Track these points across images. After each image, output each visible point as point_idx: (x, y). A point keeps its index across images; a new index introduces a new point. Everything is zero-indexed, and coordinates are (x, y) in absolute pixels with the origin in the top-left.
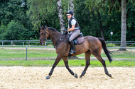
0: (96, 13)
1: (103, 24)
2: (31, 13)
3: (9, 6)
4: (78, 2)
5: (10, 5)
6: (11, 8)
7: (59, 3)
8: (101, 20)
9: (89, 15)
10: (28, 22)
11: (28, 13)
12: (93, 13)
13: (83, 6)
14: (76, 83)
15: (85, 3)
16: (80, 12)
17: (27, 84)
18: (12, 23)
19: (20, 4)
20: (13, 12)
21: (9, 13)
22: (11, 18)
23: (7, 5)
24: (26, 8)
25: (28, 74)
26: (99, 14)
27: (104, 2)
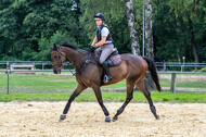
0: (185, 20)
1: (197, 37)
2: (87, 20)
3: (53, 9)
4: (158, 4)
5: (55, 8)
6: (56, 12)
7: (128, 4)
8: (194, 30)
9: (175, 22)
10: (82, 34)
11: (82, 19)
12: (180, 19)
13: (166, 8)
14: (155, 128)
15: (169, 4)
16: (161, 19)
17: (80, 129)
18: (57, 35)
19: (70, 5)
20: (59, 17)
21: (53, 20)
22: (56, 27)
23: (49, 8)
24: (78, 12)
25: (81, 113)
26: (190, 21)
27: (198, 3)
